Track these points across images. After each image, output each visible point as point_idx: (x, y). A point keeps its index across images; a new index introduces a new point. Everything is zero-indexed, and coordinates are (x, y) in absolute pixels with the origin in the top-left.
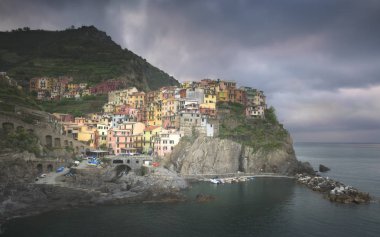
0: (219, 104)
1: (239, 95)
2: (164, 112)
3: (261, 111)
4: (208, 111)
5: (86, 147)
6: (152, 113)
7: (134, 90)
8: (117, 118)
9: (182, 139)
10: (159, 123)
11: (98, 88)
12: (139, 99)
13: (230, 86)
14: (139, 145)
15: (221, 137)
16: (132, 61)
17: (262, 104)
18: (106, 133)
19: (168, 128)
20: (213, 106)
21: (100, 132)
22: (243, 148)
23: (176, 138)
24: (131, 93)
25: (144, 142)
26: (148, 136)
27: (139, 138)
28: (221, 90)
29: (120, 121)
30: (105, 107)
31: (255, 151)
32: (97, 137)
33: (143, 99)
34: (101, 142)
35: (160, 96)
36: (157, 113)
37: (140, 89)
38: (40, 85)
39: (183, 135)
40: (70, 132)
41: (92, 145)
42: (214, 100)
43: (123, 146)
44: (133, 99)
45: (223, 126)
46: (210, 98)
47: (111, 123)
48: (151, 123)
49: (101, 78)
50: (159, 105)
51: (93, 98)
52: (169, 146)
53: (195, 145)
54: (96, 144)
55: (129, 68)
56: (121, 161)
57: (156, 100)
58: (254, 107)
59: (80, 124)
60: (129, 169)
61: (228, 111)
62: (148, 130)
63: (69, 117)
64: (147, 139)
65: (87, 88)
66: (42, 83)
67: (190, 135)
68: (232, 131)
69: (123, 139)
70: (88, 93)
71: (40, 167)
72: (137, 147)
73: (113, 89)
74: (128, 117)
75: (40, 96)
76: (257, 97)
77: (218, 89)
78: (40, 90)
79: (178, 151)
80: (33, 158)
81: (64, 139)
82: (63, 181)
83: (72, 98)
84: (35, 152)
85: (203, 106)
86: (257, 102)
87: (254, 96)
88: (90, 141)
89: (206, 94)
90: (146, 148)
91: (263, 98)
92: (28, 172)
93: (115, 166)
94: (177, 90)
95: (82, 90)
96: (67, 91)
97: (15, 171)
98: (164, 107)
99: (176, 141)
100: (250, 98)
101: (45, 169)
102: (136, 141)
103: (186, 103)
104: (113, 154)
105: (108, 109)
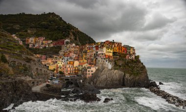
0: (114, 53)
1: (123, 49)
2: (88, 56)
3: (133, 57)
4: (109, 57)
5: (53, 73)
6: (82, 56)
7: (74, 45)
8: (66, 58)
9: (97, 70)
10: (86, 61)
11: (57, 43)
12: (76, 49)
13: (119, 44)
14: (76, 72)
15: (115, 69)
16: (72, 30)
17: (134, 53)
18: (61, 66)
19: (90, 64)
20: (111, 54)
21: (59, 65)
22: (125, 74)
23: (94, 69)
24: (72, 46)
25: (79, 70)
27: (77, 68)
28: (115, 46)
31: (130, 76)
32: (57, 68)
33: (78, 49)
34: (59, 70)
35: (86, 48)
36: (84, 56)
37: (77, 45)
39: (97, 68)
40: (45, 65)
41: (55, 72)
42: (112, 51)
43: (69, 72)
44: (73, 49)
45: (116, 63)
46: (109, 50)
47: (63, 61)
48: (82, 61)
49: (58, 38)
50: (86, 52)
51: (56, 48)
52: (91, 73)
53: (103, 73)
54: (57, 71)
55: (71, 34)
56: (68, 80)
57: (84, 50)
58: (130, 55)
59: (50, 61)
60: (72, 83)
61: (118, 57)
62: (81, 64)
63: (44, 56)
64: (80, 69)
65: (51, 43)
66: (31, 40)
67: (100, 68)
68: (120, 66)
69: (69, 69)
70: (52, 45)
71: (33, 83)
72: (75, 73)
73: (63, 44)
74: (71, 58)
75: (30, 46)
76: (132, 50)
77: (113, 46)
78: (31, 43)
79: (95, 76)
80: (31, 79)
81: (43, 69)
82: (44, 90)
83: (45, 47)
84: (31, 76)
85: (107, 54)
86: (131, 53)
87: (130, 49)
88: (54, 70)
89: (108, 48)
90: (80, 73)
91: (134, 50)
92: (29, 86)
93: (65, 82)
94: (94, 46)
95: (49, 44)
96: (42, 44)
97: (23, 86)
98: (88, 54)
99: (94, 71)
100: (128, 51)
101: (36, 84)
102: (75, 70)
103: (99, 53)
104: (65, 76)
105: (61, 53)
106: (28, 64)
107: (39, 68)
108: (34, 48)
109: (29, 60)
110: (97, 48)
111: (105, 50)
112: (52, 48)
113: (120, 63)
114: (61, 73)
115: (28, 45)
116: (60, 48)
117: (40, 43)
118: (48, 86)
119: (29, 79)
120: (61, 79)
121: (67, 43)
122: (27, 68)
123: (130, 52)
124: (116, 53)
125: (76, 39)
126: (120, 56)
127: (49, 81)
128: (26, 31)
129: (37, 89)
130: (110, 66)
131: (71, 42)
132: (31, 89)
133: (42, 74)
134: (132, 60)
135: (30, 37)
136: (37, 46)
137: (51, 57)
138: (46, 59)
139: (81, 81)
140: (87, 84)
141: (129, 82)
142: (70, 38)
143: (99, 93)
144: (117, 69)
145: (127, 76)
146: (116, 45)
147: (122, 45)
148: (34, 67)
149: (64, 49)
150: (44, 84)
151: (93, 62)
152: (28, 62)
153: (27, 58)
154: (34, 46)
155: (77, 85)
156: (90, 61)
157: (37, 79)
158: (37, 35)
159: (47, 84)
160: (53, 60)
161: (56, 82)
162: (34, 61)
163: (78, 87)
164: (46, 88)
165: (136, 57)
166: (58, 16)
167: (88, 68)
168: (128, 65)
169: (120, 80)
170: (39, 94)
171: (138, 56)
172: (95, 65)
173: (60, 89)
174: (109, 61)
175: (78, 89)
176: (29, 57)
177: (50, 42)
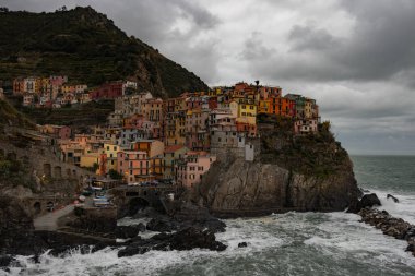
0: (261, 117)
1: (285, 104)
2: (189, 126)
3: (314, 126)
4: (247, 127)
5: (92, 175)
6: (173, 128)
7: (149, 96)
8: (128, 133)
9: (214, 165)
10: (183, 140)
11: (101, 91)
12: (155, 108)
13: (274, 92)
14: (158, 171)
15: (264, 161)
16: (143, 55)
17: (315, 117)
18: (115, 156)
19: (193, 149)
20: (252, 121)
21: (108, 153)
22: (291, 175)
23: (205, 163)
24: (144, 100)
25: (163, 166)
26: (169, 160)
27: (157, 162)
28: (262, 98)
29: (132, 138)
30: (110, 117)
31: (306, 179)
32: (104, 160)
33: (160, 108)
34: (109, 166)
35: (183, 105)
36: (178, 127)
37: (156, 95)
38: (25, 87)
39: (214, 159)
40: (70, 154)
41: (98, 172)
42: (254, 112)
43: (138, 173)
44: (147, 108)
45: (265, 145)
46: (248, 110)
47: (120, 140)
48: (171, 141)
49: (104, 79)
50: (182, 116)
51: (98, 106)
52: (198, 173)
53: (230, 172)
54: (103, 170)
55: (140, 65)
56: (136, 194)
57: (176, 111)
58: (305, 121)
59: (82, 142)
60: (145, 204)
61: (271, 127)
62: (168, 150)
63: (64, 130)
64: (169, 162)
65: (86, 92)
66: (29, 84)
67: (223, 160)
68: (277, 153)
69: (137, 164)
70: (87, 99)
71: (37, 205)
72: (154, 173)
73: (120, 94)
74: (141, 133)
75: (26, 102)
76: (308, 107)
77: (258, 97)
78: (27, 94)
79: (209, 181)
80: (29, 194)
81: (65, 167)
82: (68, 225)
83: (69, 105)
84: (31, 186)
85: (240, 120)
86: (308, 115)
87: (303, 106)
88: (96, 166)
89: (243, 103)
90: (167, 174)
91: (315, 107)
92: (25, 215)
93: (128, 199)
94: (205, 98)
95: (79, 94)
96: (60, 95)
97: (8, 214)
98: (188, 120)
99: (207, 168)
100: (300, 109)
101: (44, 207)
102: (154, 166)
103: (218, 117)
104: (125, 183)
105: (113, 119)
106: (20, 153)
107: (54, 164)
108: (38, 106)
109: (23, 142)
110: (213, 103)
111: (234, 109)
112: (88, 104)
113: (278, 144)
114: (114, 174)
115: (20, 99)
116: (111, 107)
117: (55, 93)
118: (78, 211)
119: (24, 194)
120: (116, 193)
121: (130, 91)
122: (18, 164)
123: (303, 114)
124: (266, 115)
125: (153, 80)
126: (277, 125)
127: (82, 198)
128: (14, 60)
129: (47, 222)
130: (250, 153)
131: (142, 89)
132: (31, 221)
133: (61, 180)
134: (310, 136)
135: (26, 76)
136: (44, 100)
137: (84, 131)
138: (72, 137)
139: (172, 196)
140: (189, 205)
141: (302, 197)
142: (139, 78)
143: (222, 228)
144: (270, 161)
145: (298, 179)
146: (266, 95)
147: (283, 95)
148: (39, 162)
149: (122, 107)
150: (69, 208)
151: (202, 143)
152: (20, 146)
153: (19, 135)
154: (36, 100)
155: (159, 208)
156: (193, 139)
157: (49, 195)
158: (45, 71)
159: (77, 209)
160: (93, 140)
161: (102, 200)
162: (38, 142)
163: (164, 212)
164: (74, 219)
165: (320, 126)
166: (102, 17)
167: (191, 159)
168: (299, 149)
169: (277, 192)
170: (54, 235)
171: (327, 125)
172: (208, 151)
173: (113, 222)
174: (248, 139)
175: (165, 219)
176: (23, 132)
177: (81, 89)
